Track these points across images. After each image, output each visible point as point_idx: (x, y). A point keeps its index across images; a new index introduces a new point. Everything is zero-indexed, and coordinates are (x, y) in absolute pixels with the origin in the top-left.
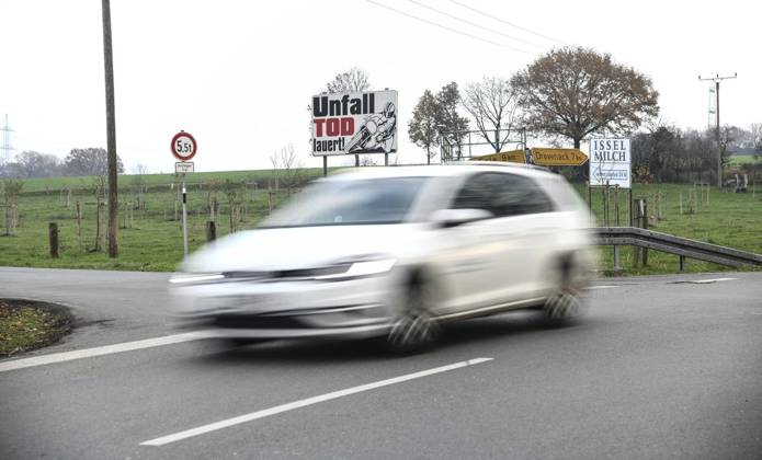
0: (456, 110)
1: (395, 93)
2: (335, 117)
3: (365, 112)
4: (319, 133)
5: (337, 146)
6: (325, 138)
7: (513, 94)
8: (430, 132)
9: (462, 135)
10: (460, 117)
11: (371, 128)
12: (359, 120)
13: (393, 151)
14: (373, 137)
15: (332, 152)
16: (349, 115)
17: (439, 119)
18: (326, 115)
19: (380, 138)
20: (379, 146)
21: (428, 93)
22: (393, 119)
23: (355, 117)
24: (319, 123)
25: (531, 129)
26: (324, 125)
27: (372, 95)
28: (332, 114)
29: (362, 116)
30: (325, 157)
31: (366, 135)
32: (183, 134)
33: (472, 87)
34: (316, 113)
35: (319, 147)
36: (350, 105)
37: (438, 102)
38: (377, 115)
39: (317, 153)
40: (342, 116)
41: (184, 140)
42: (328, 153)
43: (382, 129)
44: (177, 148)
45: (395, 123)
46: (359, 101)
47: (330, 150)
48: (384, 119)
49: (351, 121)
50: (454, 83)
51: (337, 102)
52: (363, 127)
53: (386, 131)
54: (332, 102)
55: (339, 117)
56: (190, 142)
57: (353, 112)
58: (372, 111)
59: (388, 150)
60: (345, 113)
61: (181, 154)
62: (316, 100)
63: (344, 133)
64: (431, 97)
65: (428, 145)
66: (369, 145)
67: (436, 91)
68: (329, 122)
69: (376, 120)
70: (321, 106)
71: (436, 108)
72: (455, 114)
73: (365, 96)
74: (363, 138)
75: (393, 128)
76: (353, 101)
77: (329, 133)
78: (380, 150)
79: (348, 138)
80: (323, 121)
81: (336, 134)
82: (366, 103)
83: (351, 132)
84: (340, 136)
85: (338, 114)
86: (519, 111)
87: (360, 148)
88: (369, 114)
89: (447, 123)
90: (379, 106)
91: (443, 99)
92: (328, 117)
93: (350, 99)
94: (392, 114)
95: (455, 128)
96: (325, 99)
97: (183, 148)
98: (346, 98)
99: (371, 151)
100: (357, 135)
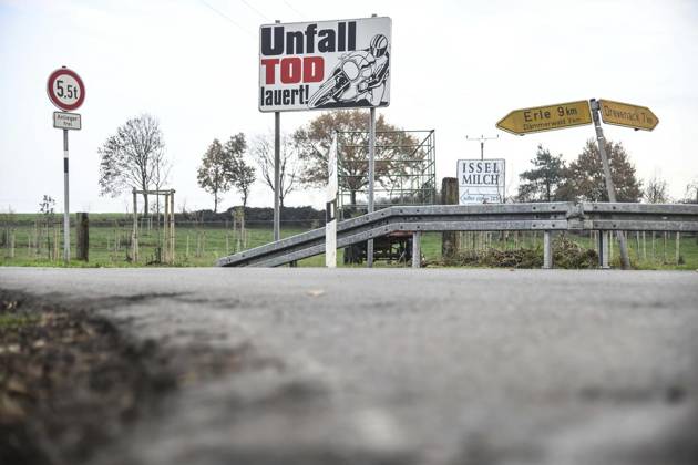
0: (243, 159)
1: (387, 21)
2: (295, 55)
3: (341, 48)
4: (270, 80)
5: (297, 98)
6: (278, 85)
7: (296, 146)
8: (218, 179)
9: (247, 182)
10: (247, 165)
11: (351, 71)
12: (331, 61)
13: (384, 104)
14: (353, 86)
15: (290, 106)
16: (317, 53)
17: (226, 166)
18: (281, 53)
19: (364, 86)
20: (362, 97)
21: (216, 142)
22: (384, 58)
23: (326, 56)
24: (269, 66)
25: (310, 180)
26: (278, 68)
27: (353, 25)
28: (290, 51)
29: (337, 54)
30: (277, 114)
31: (343, 81)
32: (64, 71)
33: (259, 138)
34: (266, 49)
35: (268, 99)
36: (317, 39)
37: (226, 151)
38: (360, 54)
39: (265, 107)
40: (305, 55)
41: (67, 80)
42: (282, 107)
43: (367, 73)
44: (56, 91)
45: (387, 65)
46: (331, 32)
47: (287, 103)
48: (371, 58)
49: (320, 62)
50: (242, 134)
51: (299, 35)
52: (338, 70)
53: (373, 76)
54: (290, 35)
55: (301, 57)
56: (75, 84)
57: (321, 48)
58: (352, 47)
59: (375, 102)
60: (310, 50)
61: (62, 100)
62: (265, 32)
63: (308, 79)
64: (219, 145)
65: (216, 191)
66: (348, 96)
67: (225, 140)
68: (285, 63)
69: (359, 60)
70: (274, 40)
71: (225, 156)
72: (242, 162)
73: (341, 26)
74: (338, 86)
75: (385, 71)
76: (322, 33)
77: (285, 79)
78: (365, 103)
79: (314, 87)
80: (277, 61)
81: (296, 79)
82: (343, 36)
83: (319, 77)
84: (301, 83)
85: (300, 51)
86: (301, 162)
87: (332, 100)
88: (347, 52)
89: (235, 171)
90: (363, 41)
91: (231, 148)
92: (284, 56)
93: (318, 30)
94: (383, 52)
95: (242, 176)
96: (279, 31)
97: (65, 92)
98: (311, 29)
99: (351, 104)
100: (329, 81)
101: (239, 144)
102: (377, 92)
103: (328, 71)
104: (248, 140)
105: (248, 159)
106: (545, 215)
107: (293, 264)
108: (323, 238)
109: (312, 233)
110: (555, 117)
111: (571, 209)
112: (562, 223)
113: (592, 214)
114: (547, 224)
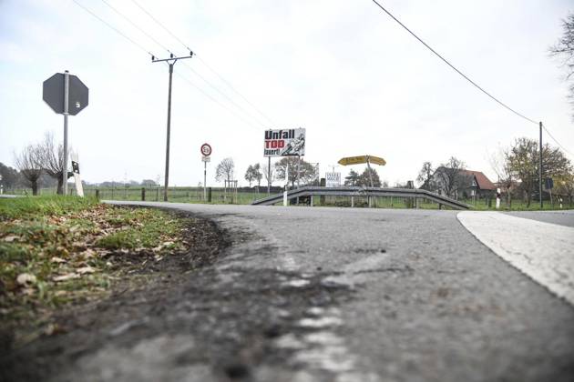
1: (304, 129)
2: (275, 140)
4: (268, 147)
5: (276, 153)
6: (270, 149)
7: (275, 167)
8: (251, 177)
9: (260, 178)
11: (293, 144)
12: (287, 141)
13: (303, 155)
14: (293, 149)
15: (274, 155)
16: (282, 139)
17: (254, 173)
19: (297, 149)
20: (296, 153)
21: (251, 166)
22: (303, 141)
23: (285, 140)
24: (267, 143)
25: (280, 178)
26: (270, 143)
27: (293, 131)
28: (274, 138)
29: (288, 139)
30: (269, 157)
31: (290, 148)
32: (206, 144)
34: (266, 138)
35: (267, 153)
36: (282, 135)
38: (296, 139)
39: (266, 155)
41: (206, 147)
42: (271, 155)
43: (298, 145)
44: (203, 150)
46: (287, 133)
48: (299, 141)
49: (283, 142)
50: (259, 163)
51: (277, 133)
52: (289, 144)
53: (300, 146)
54: (274, 133)
55: (277, 140)
56: (209, 148)
57: (284, 137)
59: (300, 154)
60: (280, 138)
61: (205, 153)
62: (267, 132)
63: (279, 147)
66: (291, 152)
67: (253, 165)
68: (272, 142)
69: (295, 141)
70: (269, 135)
71: (253, 170)
73: (290, 131)
74: (288, 149)
76: (284, 133)
77: (272, 147)
78: (297, 155)
79: (281, 149)
80: (270, 141)
81: (275, 147)
82: (291, 134)
84: (277, 148)
85: (277, 138)
86: (277, 172)
87: (287, 154)
89: (256, 175)
90: (296, 136)
91: (255, 168)
92: (272, 140)
94: (303, 139)
95: (258, 176)
96: (271, 132)
97: (206, 151)
98: (281, 132)
99: (293, 155)
100: (286, 148)
101: (258, 166)
102: (301, 151)
103: (286, 144)
104: (261, 165)
105: (261, 171)
106: (352, 191)
107: (273, 204)
108: (282, 197)
109: (280, 195)
110: (356, 160)
111: (360, 189)
112: (357, 193)
113: (366, 191)
114: (353, 193)
